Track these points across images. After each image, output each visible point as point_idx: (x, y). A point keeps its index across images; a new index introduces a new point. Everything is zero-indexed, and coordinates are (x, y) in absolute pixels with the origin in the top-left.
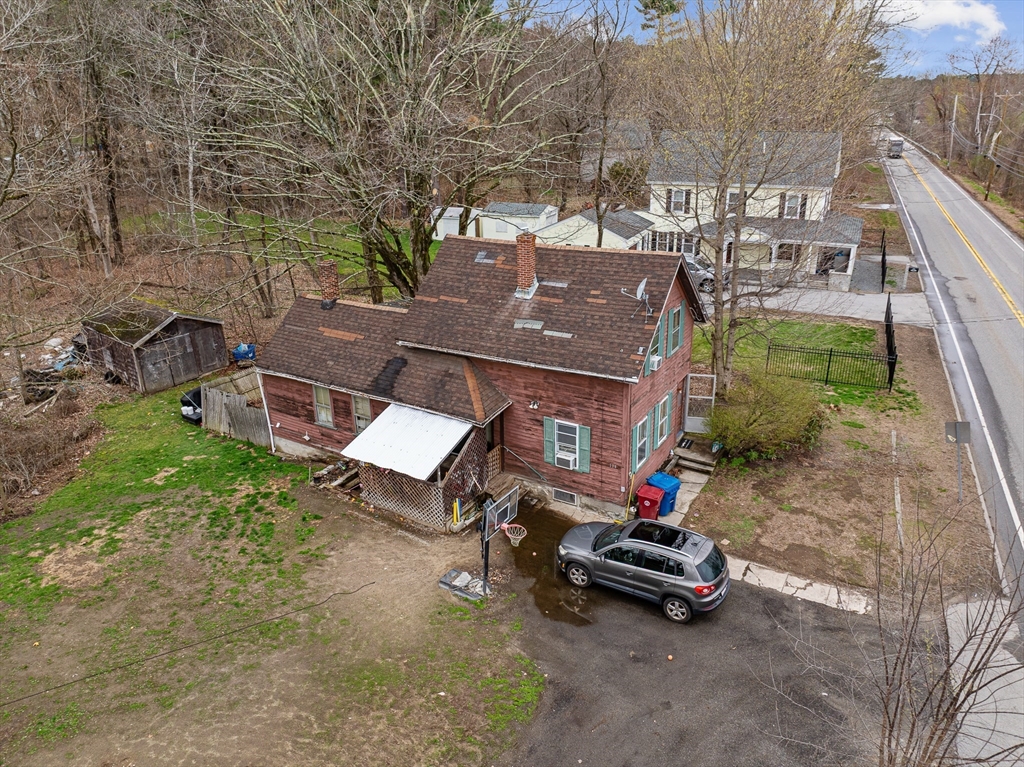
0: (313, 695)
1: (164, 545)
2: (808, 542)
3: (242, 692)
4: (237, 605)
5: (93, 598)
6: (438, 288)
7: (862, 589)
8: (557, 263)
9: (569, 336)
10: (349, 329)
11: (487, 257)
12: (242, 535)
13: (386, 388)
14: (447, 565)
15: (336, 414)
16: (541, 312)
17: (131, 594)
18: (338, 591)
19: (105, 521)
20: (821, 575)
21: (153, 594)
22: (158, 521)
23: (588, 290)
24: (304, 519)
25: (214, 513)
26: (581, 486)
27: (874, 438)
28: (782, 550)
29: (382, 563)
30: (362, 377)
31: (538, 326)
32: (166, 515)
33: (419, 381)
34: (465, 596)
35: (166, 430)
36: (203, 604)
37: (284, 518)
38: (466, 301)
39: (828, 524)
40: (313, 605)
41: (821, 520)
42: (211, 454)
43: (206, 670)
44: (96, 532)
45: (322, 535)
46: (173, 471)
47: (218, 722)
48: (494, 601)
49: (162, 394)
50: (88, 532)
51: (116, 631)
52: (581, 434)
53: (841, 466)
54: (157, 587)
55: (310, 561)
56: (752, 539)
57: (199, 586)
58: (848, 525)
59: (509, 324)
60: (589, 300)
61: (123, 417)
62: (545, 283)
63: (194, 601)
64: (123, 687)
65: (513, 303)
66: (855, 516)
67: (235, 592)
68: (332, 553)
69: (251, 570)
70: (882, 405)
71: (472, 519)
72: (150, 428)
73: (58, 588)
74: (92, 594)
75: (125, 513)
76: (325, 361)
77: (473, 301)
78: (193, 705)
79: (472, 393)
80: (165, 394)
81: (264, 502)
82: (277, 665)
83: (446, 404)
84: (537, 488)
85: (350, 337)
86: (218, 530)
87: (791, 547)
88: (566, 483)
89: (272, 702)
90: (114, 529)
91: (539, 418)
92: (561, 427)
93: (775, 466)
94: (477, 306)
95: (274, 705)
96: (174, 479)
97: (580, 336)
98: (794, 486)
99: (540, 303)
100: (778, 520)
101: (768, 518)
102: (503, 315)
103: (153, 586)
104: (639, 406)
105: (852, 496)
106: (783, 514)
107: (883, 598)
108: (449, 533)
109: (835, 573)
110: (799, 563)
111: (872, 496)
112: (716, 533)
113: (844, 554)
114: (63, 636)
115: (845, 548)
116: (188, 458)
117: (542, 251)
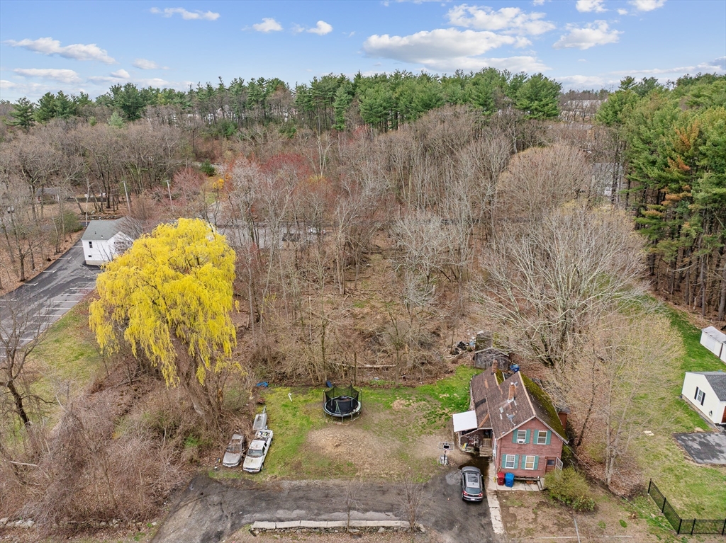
1: (415, 412)
3: (388, 442)
4: (407, 430)
7: (506, 531)
8: (521, 397)
9: (502, 419)
10: (489, 384)
11: (516, 384)
12: (428, 420)
13: (477, 406)
16: (506, 409)
17: (398, 416)
18: (423, 441)
19: (416, 399)
20: (505, 523)
22: (422, 406)
25: (432, 412)
27: (616, 530)
28: (511, 513)
30: (478, 399)
31: (502, 411)
32: (426, 405)
33: (482, 409)
34: (440, 461)
37: (441, 422)
38: (502, 394)
39: (534, 521)
40: (416, 440)
43: (389, 436)
44: (411, 400)
47: (380, 443)
49: (479, 370)
51: (388, 421)
55: (428, 433)
56: (511, 506)
57: (408, 423)
58: (537, 525)
59: (499, 407)
61: (461, 372)
62: (514, 401)
63: (403, 425)
64: (378, 429)
65: (505, 401)
66: (544, 527)
67: (410, 428)
69: (418, 427)
70: (658, 533)
71: (470, 451)
72: (462, 379)
73: (391, 407)
74: (394, 412)
75: (422, 400)
76: (478, 389)
79: (484, 420)
81: (444, 416)
83: (479, 418)
85: (487, 386)
86: (427, 415)
87: (514, 514)
90: (413, 402)
93: (560, 505)
94: (502, 397)
96: (444, 398)
98: (552, 511)
99: (508, 406)
100: (526, 510)
101: (525, 507)
102: (502, 403)
103: (402, 418)
104: (507, 449)
105: (558, 525)
106: (531, 510)
107: (506, 536)
108: (460, 450)
109: (509, 525)
110: (507, 517)
111: (563, 531)
112: (507, 498)
113: (520, 525)
114: (382, 416)
115: (523, 525)
116: (455, 394)
117: (523, 392)
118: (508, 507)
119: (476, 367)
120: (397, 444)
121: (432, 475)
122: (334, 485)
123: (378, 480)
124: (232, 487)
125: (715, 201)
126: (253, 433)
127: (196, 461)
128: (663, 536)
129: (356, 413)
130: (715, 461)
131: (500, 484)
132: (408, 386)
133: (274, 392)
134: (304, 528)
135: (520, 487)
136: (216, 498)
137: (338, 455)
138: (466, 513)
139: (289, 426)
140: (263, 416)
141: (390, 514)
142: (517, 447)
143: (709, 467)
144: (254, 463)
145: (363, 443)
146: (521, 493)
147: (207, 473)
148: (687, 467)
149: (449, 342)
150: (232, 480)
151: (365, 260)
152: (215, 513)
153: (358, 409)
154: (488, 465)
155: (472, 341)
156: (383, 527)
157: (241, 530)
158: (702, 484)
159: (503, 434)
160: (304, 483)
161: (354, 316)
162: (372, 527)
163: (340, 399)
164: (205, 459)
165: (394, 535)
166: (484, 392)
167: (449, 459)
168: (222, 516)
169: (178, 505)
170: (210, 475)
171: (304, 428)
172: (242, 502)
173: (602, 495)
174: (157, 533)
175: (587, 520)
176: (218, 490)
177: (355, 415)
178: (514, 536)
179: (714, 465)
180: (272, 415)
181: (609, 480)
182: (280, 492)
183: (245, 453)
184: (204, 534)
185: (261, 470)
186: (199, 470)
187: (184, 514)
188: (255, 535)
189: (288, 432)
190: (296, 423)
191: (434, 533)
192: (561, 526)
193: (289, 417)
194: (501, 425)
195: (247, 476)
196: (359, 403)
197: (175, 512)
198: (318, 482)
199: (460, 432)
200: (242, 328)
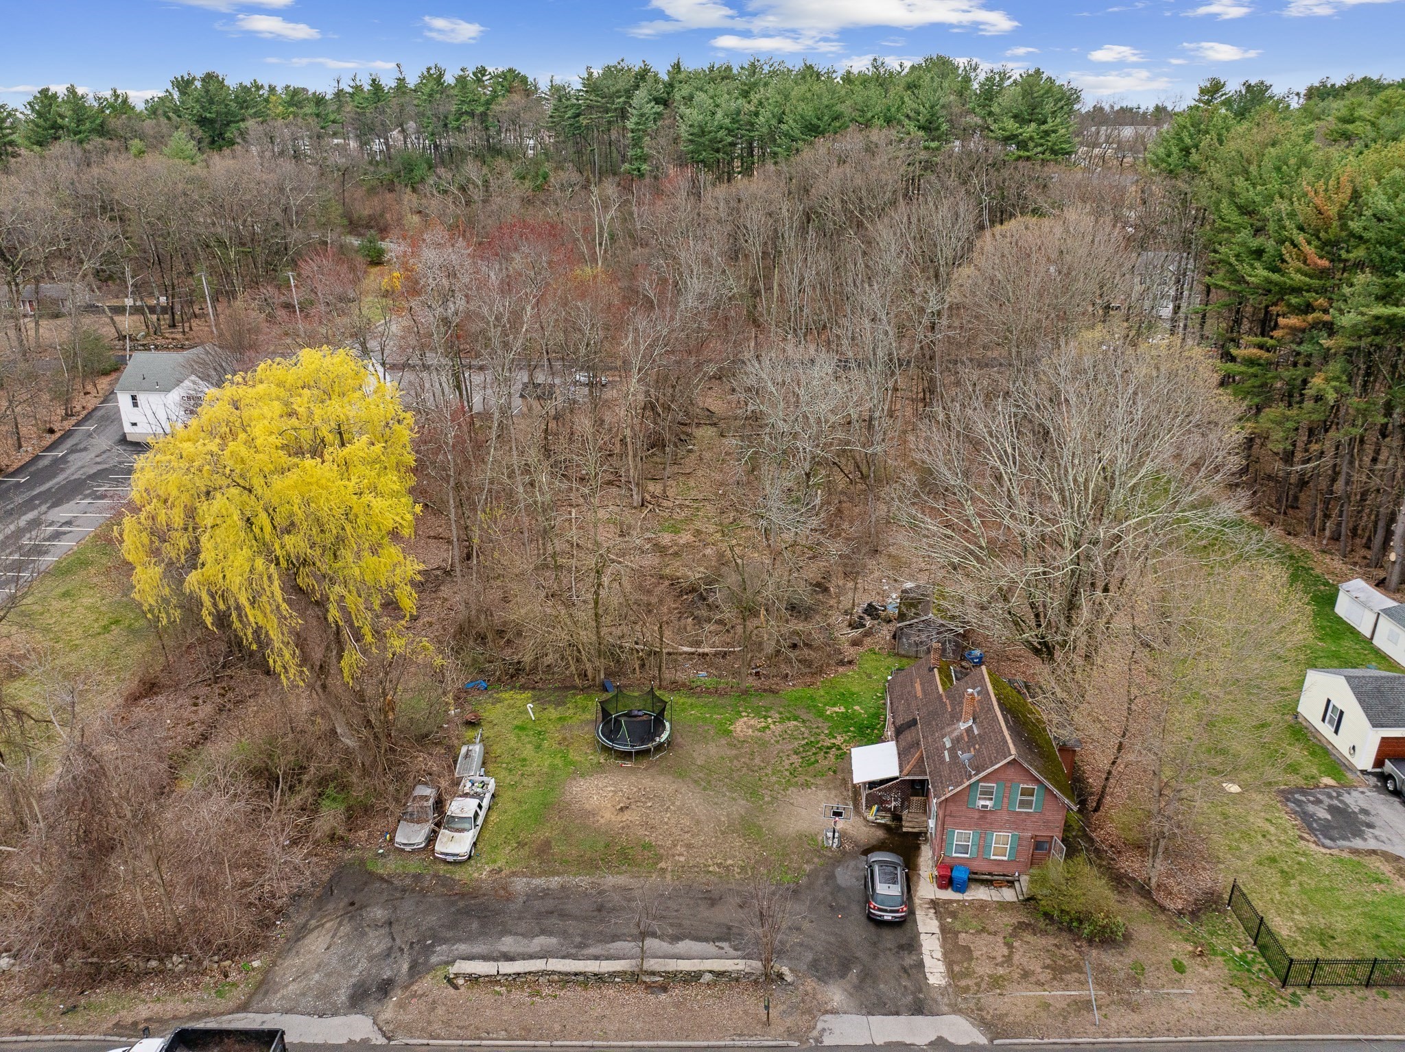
0: (735, 820)
1: (777, 742)
3: (722, 803)
6: (952, 695)
7: (950, 981)
8: (987, 719)
9: (948, 760)
10: (923, 689)
11: (978, 693)
12: (803, 757)
13: (900, 732)
16: (957, 739)
17: (743, 751)
18: (792, 801)
19: (779, 716)
20: (949, 964)
21: (748, 756)
22: (791, 730)
23: (978, 743)
24: (830, 769)
25: (811, 742)
27: (1165, 979)
28: (961, 944)
29: (822, 806)
30: (901, 719)
31: (948, 745)
32: (798, 729)
33: (909, 738)
34: (824, 840)
36: (754, 771)
37: (827, 763)
38: (950, 710)
39: (1006, 960)
40: (777, 798)
42: (866, 713)
43: (724, 789)
44: (769, 719)
46: (843, 710)
47: (707, 804)
48: (831, 851)
50: (766, 717)
51: (724, 759)
53: (1094, 961)
55: (803, 785)
56: (962, 930)
57: (762, 764)
58: (1012, 969)
59: (944, 736)
60: (972, 749)
61: (870, 664)
62: (974, 726)
63: (753, 768)
64: (703, 776)
65: (956, 726)
66: (1026, 972)
67: (767, 775)
68: (814, 789)
69: (783, 772)
70: (1245, 984)
71: (883, 821)
72: (871, 678)
73: (731, 732)
74: (736, 742)
75: (791, 718)
76: (903, 698)
77: (951, 713)
78: (709, 795)
79: (914, 760)
80: (904, 660)
81: (833, 751)
83: (904, 757)
85: (919, 694)
86: (801, 749)
87: (967, 947)
90: (774, 723)
93: (1058, 928)
94: (948, 716)
95: (724, 813)
96: (834, 715)
97: (950, 764)
98: (1042, 940)
99: (961, 735)
100: (991, 938)
101: (990, 934)
102: (948, 729)
103: (752, 753)
104: (957, 820)
105: (1053, 969)
106: (1000, 939)
107: (950, 990)
108: (865, 819)
109: (956, 968)
110: (955, 953)
111: (1062, 980)
112: (954, 915)
113: (978, 969)
114: (713, 749)
115: (983, 969)
116: (857, 708)
117: (991, 709)
118: (956, 933)
119: (897, 654)
120: (739, 806)
121: (807, 868)
122: (615, 888)
123: (703, 878)
124: (413, 890)
125: (1376, 332)
126: (457, 783)
127: (342, 838)
128: (1254, 991)
129: (661, 745)
130: (1358, 843)
131: (941, 887)
132: (765, 691)
133: (499, 701)
134: (554, 972)
135: (980, 893)
136: (379, 913)
137: (623, 828)
138: (875, 944)
139: (528, 769)
140: (477, 749)
141: (725, 945)
142: (976, 815)
143: (1345, 855)
144: (456, 844)
145: (673, 804)
146: (982, 906)
147: (362, 862)
148: (1304, 854)
149: (846, 602)
150: (413, 876)
151: (683, 439)
152: (377, 942)
153: (664, 736)
154: (918, 848)
155: (893, 601)
156: (710, 972)
157: (429, 977)
158: (1331, 889)
159: (951, 791)
160: (555, 882)
161: (660, 549)
162: (689, 973)
163: (628, 715)
164: (360, 833)
165: (731, 988)
166: (913, 704)
167: (843, 835)
168: (391, 948)
169: (305, 925)
170: (370, 867)
171: (558, 772)
172: (432, 920)
173: (1141, 909)
174: (262, 983)
175: (1109, 958)
176: (385, 896)
177: (660, 747)
178: (967, 989)
179: (1355, 852)
180: (495, 747)
181: (1154, 881)
182: (508, 899)
183: (438, 825)
184: (354, 985)
185: (470, 857)
186: (348, 855)
187: (317, 944)
188: (456, 987)
189: (525, 782)
190: (541, 762)
191: (810, 984)
192: (1058, 971)
193: (528, 751)
194: (946, 773)
195: (442, 869)
196: (667, 725)
197: (298, 940)
198: (583, 881)
199: (864, 784)
200: (438, 572)
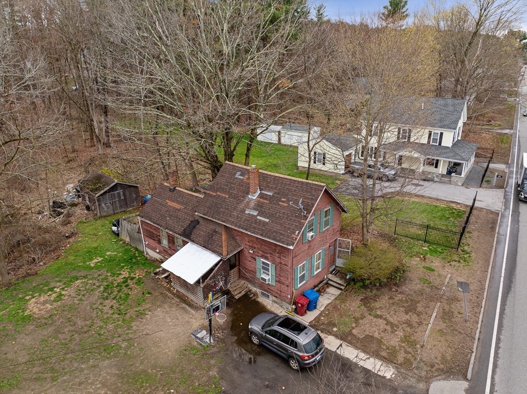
0: (116, 384)
2: (376, 335)
3: (86, 378)
4: (99, 334)
5: (42, 323)
6: (217, 188)
7: (394, 365)
8: (270, 182)
9: (267, 220)
10: (178, 203)
11: (241, 175)
12: (114, 299)
13: (188, 235)
14: (199, 325)
15: (169, 242)
16: (259, 207)
17: (58, 323)
18: (145, 333)
19: (61, 284)
20: (376, 355)
21: (67, 324)
22: (82, 287)
23: (281, 198)
24: (143, 293)
25: (107, 285)
26: (272, 292)
27: (436, 278)
28: (361, 337)
29: (169, 320)
30: (179, 227)
31: (255, 213)
32: (87, 284)
33: (202, 233)
34: (200, 342)
35: (104, 237)
36: (86, 332)
37: (136, 291)
38: (228, 196)
39: (391, 326)
40: (131, 339)
41: (388, 323)
42: (119, 253)
43: (76, 365)
44: (55, 289)
45: (148, 303)
46: (100, 259)
47: (72, 391)
48: (214, 347)
49: (108, 218)
51: (47, 341)
52: (272, 268)
53: (412, 293)
54: (70, 321)
55: (138, 316)
56: (349, 329)
57: (87, 323)
58: (400, 328)
59: (243, 211)
60: (280, 203)
61: (88, 229)
62: (263, 192)
63: (82, 330)
64: (40, 368)
65: (247, 200)
66: (407, 323)
67: (101, 327)
68: (149, 313)
69: (112, 317)
70: (450, 258)
72: (98, 235)
73: (31, 316)
74: (43, 321)
75: (71, 281)
76: (166, 217)
77: (231, 197)
78: (65, 381)
79: (223, 242)
80: (109, 218)
81: (130, 282)
82: (105, 367)
83: (212, 246)
84: (254, 289)
85: (178, 206)
86: (106, 294)
87: (367, 336)
88: (266, 289)
89: (97, 385)
91: (254, 257)
92: (263, 263)
93: (377, 289)
94: (232, 200)
95: (97, 386)
96: (99, 264)
97: (272, 221)
98: (382, 301)
99: (259, 202)
100: (366, 321)
101: (362, 319)
102: (241, 206)
104: (298, 258)
105: (410, 311)
106: (370, 317)
107: (402, 370)
109: (384, 354)
110: (367, 345)
111: (421, 313)
112: (331, 325)
113: (392, 344)
118: (350, 333)
128: (456, 259)
135: (324, 301)
142: (307, 247)
146: (333, 307)
155: (67, 196)
166: (180, 214)
178: (408, 361)
199: (199, 280)
